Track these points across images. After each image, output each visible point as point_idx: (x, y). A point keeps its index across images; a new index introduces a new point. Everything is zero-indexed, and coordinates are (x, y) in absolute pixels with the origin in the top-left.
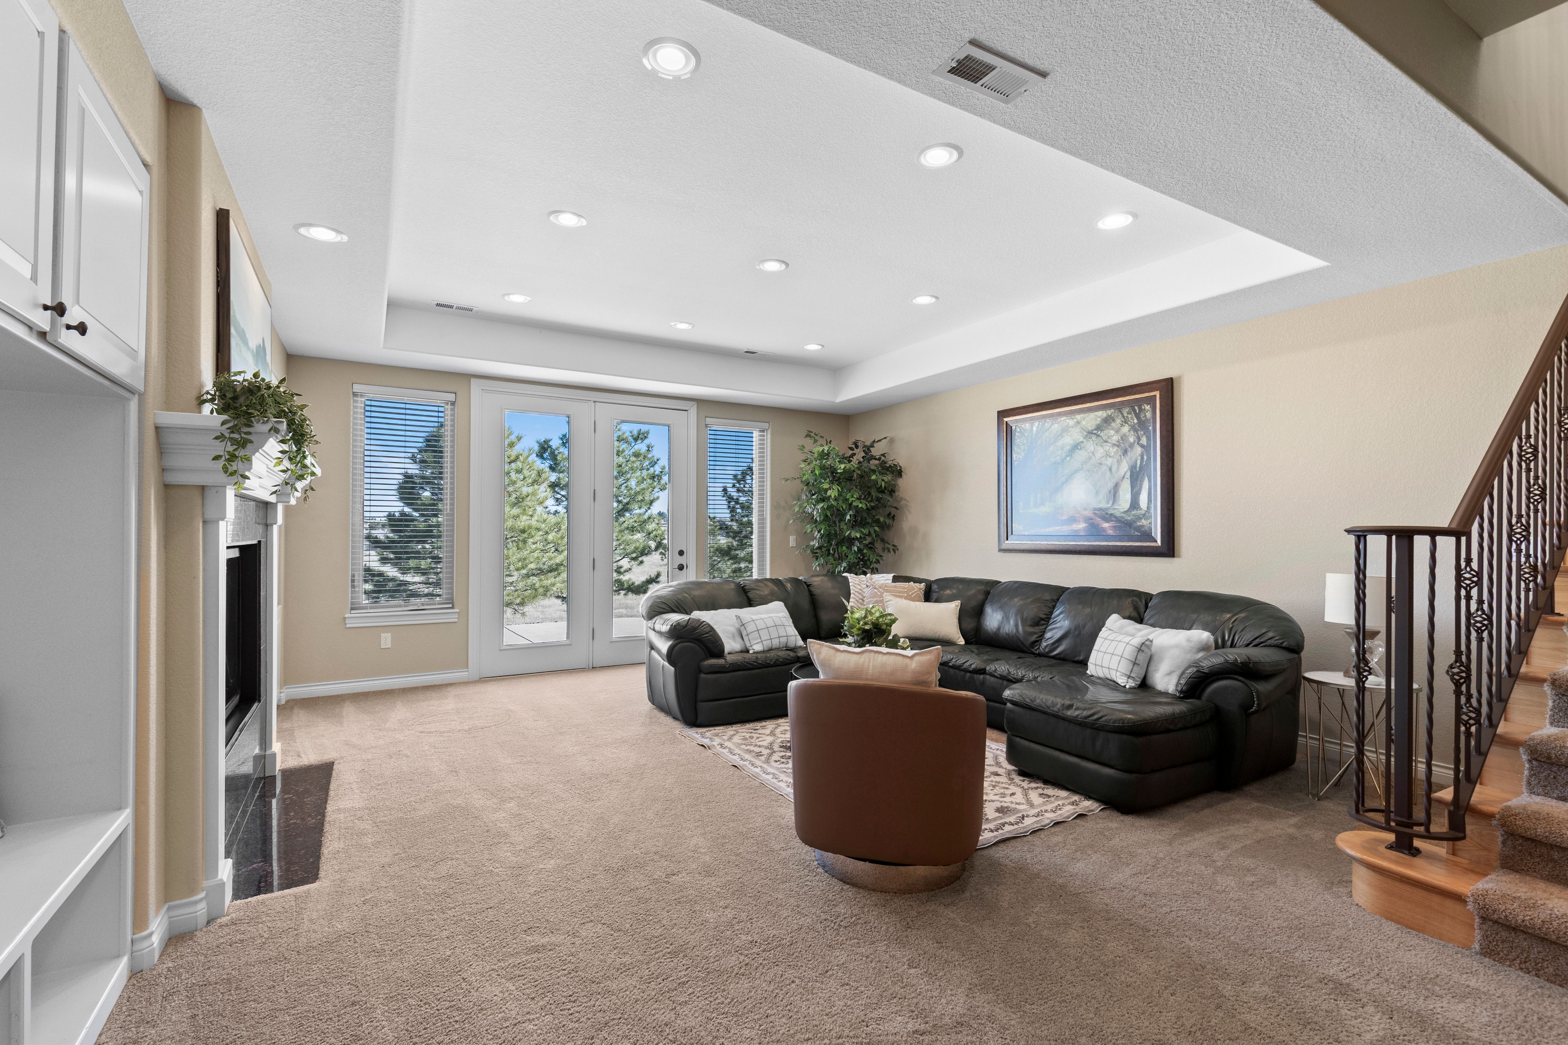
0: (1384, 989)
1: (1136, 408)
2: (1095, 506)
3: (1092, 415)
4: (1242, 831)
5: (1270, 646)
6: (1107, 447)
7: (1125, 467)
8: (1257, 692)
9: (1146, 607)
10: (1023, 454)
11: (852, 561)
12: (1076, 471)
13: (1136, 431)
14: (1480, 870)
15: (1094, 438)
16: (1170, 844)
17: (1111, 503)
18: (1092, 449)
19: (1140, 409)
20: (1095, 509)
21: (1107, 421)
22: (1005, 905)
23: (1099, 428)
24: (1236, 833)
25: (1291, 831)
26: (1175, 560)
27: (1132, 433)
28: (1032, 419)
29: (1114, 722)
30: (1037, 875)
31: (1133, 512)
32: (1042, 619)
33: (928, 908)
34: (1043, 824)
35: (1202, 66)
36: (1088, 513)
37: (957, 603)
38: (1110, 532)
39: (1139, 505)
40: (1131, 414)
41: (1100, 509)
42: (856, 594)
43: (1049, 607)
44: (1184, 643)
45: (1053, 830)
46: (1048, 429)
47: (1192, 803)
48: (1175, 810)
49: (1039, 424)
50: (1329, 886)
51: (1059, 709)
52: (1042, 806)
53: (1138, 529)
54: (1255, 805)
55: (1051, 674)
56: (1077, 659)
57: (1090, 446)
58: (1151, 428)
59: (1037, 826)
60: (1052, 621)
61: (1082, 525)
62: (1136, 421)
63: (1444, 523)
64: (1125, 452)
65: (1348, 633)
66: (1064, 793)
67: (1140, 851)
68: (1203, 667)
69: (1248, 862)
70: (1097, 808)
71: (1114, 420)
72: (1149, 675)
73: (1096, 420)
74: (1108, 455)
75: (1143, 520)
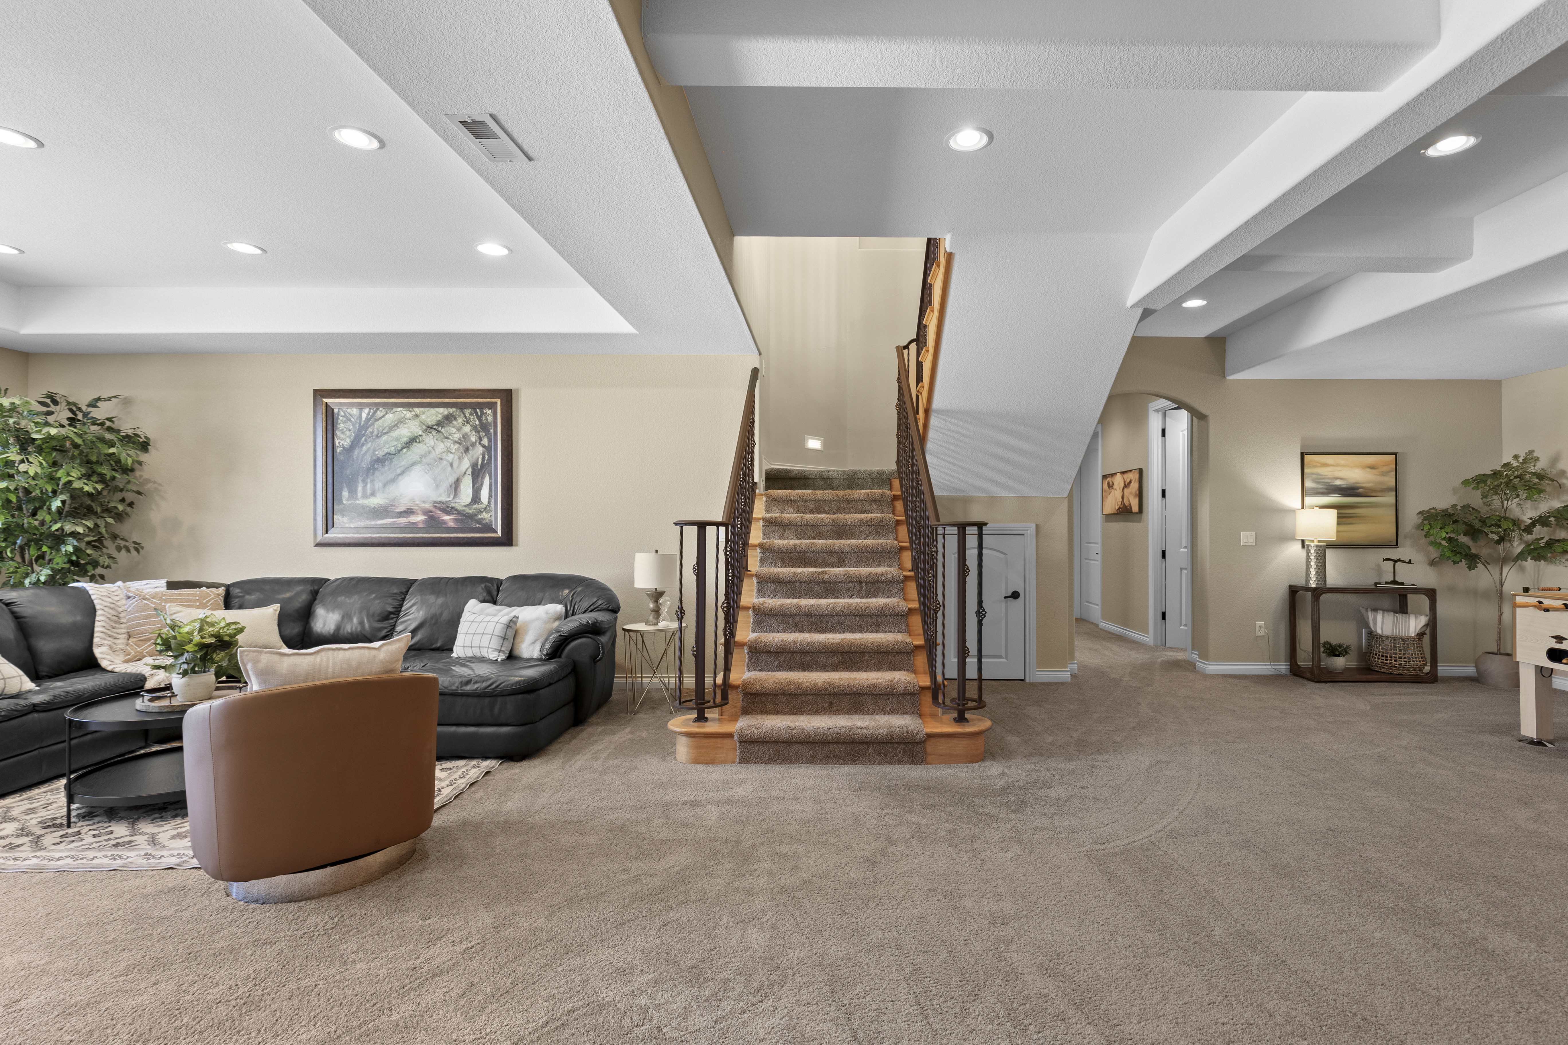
0: (710, 795)
1: (478, 410)
2: (435, 499)
3: (433, 411)
4: (602, 746)
5: (601, 610)
6: (448, 443)
7: (466, 464)
8: (602, 644)
9: (498, 591)
10: (348, 440)
11: (58, 567)
12: (414, 464)
13: (478, 432)
14: (734, 719)
15: (434, 433)
16: (563, 769)
17: (452, 496)
18: (433, 444)
19: (482, 413)
20: (435, 502)
21: (449, 418)
22: (470, 850)
23: (439, 424)
24: (600, 748)
25: (630, 736)
26: (513, 549)
27: (474, 433)
28: (360, 404)
29: (512, 685)
30: (482, 823)
31: (475, 506)
32: (391, 613)
33: (404, 880)
34: (461, 788)
35: (627, 202)
36: (428, 506)
37: (277, 607)
38: (452, 524)
39: (480, 500)
40: (473, 415)
41: (440, 502)
42: (106, 609)
43: (397, 600)
44: (544, 616)
45: (471, 790)
46: (381, 418)
47: (561, 739)
48: (553, 747)
49: (369, 412)
50: (664, 758)
51: (457, 687)
52: (449, 777)
53: (479, 521)
54: (601, 728)
55: (422, 661)
56: (434, 646)
57: (430, 440)
58: (492, 431)
59: (456, 792)
60: (402, 614)
61: (420, 518)
62: (477, 423)
63: (719, 518)
64: (467, 450)
65: (648, 595)
66: (461, 763)
67: (546, 780)
68: (563, 632)
69: (616, 762)
70: (496, 764)
71: (455, 419)
72: (516, 647)
73: (437, 416)
74: (449, 451)
75: (484, 513)
